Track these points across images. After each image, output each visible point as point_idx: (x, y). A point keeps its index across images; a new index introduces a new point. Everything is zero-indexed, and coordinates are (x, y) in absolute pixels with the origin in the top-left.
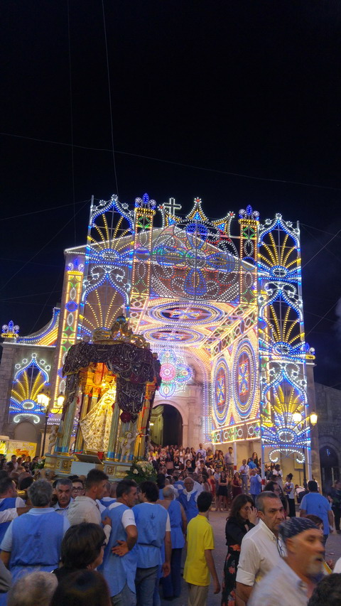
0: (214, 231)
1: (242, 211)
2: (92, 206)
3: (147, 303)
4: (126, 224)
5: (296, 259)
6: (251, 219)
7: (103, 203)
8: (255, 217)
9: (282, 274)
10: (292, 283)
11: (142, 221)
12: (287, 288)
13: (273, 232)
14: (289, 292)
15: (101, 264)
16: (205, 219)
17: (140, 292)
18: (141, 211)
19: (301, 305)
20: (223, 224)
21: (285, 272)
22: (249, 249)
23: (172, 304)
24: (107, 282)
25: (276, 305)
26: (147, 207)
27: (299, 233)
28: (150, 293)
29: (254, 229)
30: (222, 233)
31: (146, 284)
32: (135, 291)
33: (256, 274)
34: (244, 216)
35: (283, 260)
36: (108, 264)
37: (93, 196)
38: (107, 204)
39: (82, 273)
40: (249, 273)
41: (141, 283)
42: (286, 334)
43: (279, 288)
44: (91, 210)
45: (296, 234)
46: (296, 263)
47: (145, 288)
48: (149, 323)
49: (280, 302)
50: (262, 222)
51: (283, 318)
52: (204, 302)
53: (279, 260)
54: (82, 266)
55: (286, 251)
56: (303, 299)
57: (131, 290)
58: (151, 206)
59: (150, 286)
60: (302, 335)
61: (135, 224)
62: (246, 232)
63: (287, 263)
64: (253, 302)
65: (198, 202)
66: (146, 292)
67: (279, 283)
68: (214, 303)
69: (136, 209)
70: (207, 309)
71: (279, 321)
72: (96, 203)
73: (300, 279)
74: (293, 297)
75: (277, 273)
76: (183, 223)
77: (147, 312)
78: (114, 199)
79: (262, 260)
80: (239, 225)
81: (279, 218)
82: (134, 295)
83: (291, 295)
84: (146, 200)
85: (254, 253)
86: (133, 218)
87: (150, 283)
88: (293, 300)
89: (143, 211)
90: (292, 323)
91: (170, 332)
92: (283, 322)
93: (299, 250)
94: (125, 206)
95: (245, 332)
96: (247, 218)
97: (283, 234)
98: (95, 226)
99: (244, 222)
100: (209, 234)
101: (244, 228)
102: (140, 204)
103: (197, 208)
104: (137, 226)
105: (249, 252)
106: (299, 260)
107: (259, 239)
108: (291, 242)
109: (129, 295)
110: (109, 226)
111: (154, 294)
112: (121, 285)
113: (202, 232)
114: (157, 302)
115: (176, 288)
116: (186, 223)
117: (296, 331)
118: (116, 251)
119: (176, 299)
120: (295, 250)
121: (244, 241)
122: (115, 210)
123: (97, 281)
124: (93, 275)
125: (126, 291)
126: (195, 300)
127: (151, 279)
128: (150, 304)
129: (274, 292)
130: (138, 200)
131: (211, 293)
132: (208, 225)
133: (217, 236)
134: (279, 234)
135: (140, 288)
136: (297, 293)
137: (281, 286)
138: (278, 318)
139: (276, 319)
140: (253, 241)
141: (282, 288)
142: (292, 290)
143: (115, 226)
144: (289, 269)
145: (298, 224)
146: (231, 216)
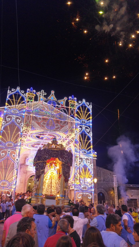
0: (59, 104)
1: (70, 97)
2: (8, 91)
3: (30, 132)
4: (23, 99)
5: (90, 117)
6: (73, 100)
7: (13, 90)
8: (75, 100)
9: (85, 122)
10: (88, 126)
11: (29, 98)
12: (86, 128)
13: (81, 106)
14: (87, 130)
15: (11, 115)
16: (55, 99)
17: (27, 127)
18: (29, 94)
19: (91, 135)
20: (63, 102)
21: (86, 122)
22: (72, 112)
23: (40, 133)
24: (13, 123)
25: (82, 134)
26: (32, 93)
27: (91, 107)
28: (32, 128)
29: (74, 104)
30: (62, 105)
31: (30, 123)
32: (25, 127)
33: (75, 122)
34: (71, 99)
35: (85, 117)
36: (14, 115)
37: (9, 87)
38: (15, 90)
39: (2, 118)
40: (72, 121)
41: (28, 123)
42: (85, 146)
43: (83, 128)
44: (8, 92)
45: (90, 107)
46: (90, 118)
47: (29, 125)
48: (30, 140)
49: (84, 133)
50: (78, 102)
51: (85, 140)
52: (54, 132)
53: (84, 117)
54: (3, 115)
55: (87, 113)
56: (92, 132)
57: (23, 126)
58: (34, 93)
59: (32, 125)
60: (92, 147)
61: (26, 99)
62: (72, 105)
63: (86, 119)
64: (73, 133)
65: (53, 92)
66: (30, 127)
67: (83, 126)
68: (58, 133)
69: (27, 93)
70: (55, 135)
71: (83, 141)
72: (10, 90)
73: (91, 125)
74: (88, 132)
75: (83, 122)
76: (47, 100)
77: (30, 136)
78: (18, 89)
79: (77, 117)
80: (69, 103)
81: (84, 101)
82: (25, 128)
83: (88, 131)
84: (31, 90)
85: (74, 114)
86: (26, 96)
87: (32, 123)
88: (89, 133)
89: (30, 94)
90: (88, 142)
91: (39, 144)
92: (84, 141)
93: (91, 114)
94: (23, 92)
95: (70, 145)
96: (72, 100)
97: (86, 107)
98: (9, 99)
99: (71, 101)
100: (57, 105)
101: (71, 104)
102: (29, 91)
103: (52, 95)
104: (27, 100)
105: (72, 113)
106: (91, 118)
107: (76, 108)
108: (88, 111)
109: (23, 128)
110: (15, 99)
111: (33, 128)
112: (19, 124)
113: (54, 104)
114: (34, 132)
115: (43, 126)
116: (48, 100)
117: (89, 145)
118: (18, 109)
119: (42, 130)
120: (90, 114)
121: (71, 109)
122: (18, 93)
123: (9, 122)
124: (7, 119)
125: (21, 126)
126: (50, 131)
127: (32, 122)
128: (31, 132)
129: (81, 129)
130: (28, 90)
131: (57, 129)
132: (57, 102)
133: (60, 106)
134: (84, 107)
135: (27, 125)
136: (90, 130)
137: (84, 127)
138: (83, 140)
139: (82, 140)
140: (74, 109)
141: (84, 128)
142: (88, 129)
143: (18, 100)
144: (87, 120)
145: (91, 104)
146: (66, 99)
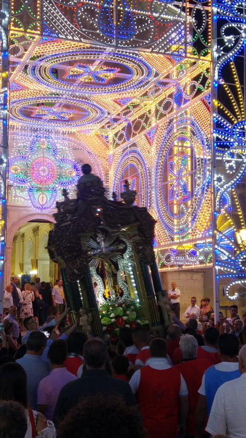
17: (26, 28)
23: (75, 53)
28: (43, 30)
31: (36, 12)
32: (16, 25)
33: (209, 9)
40: (199, 7)
41: (25, 9)
43: (244, 34)
52: (129, 52)
57: (9, 22)
59: (42, 19)
64: (206, 54)
66: (35, 28)
67: (244, 26)
68: (145, 54)
87: (42, 11)
109: (7, 30)
111: (49, 32)
114: (52, 48)
115: (85, 25)
119: (86, 44)
126: (116, 47)
127: (42, 6)
128: (38, 50)
129: (237, 41)
131: (144, 36)
